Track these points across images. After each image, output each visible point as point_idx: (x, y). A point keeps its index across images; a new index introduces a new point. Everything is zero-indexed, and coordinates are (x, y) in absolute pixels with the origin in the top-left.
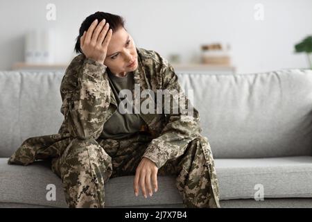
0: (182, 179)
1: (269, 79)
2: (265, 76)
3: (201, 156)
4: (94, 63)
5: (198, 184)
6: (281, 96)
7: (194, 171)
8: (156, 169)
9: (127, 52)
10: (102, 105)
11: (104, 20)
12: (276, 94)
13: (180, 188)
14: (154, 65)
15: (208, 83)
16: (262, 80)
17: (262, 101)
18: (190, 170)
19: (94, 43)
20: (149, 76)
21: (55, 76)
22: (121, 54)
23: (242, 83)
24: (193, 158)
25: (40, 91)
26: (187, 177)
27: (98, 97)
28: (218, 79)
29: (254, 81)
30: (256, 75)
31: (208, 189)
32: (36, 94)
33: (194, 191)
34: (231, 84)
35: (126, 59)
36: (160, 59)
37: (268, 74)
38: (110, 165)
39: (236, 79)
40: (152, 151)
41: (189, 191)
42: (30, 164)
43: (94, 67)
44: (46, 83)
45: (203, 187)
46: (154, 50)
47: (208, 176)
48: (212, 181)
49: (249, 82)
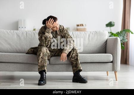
0: (71, 56)
1: (94, 33)
2: (93, 32)
3: (75, 51)
4: (49, 29)
5: (74, 58)
6: (97, 38)
7: (74, 54)
8: (66, 55)
9: (57, 26)
10: (49, 39)
11: (52, 19)
12: (96, 37)
13: (70, 59)
14: (62, 29)
15: (77, 34)
16: (92, 33)
17: (92, 39)
18: (73, 54)
19: (50, 25)
20: (61, 32)
21: (35, 32)
22: (56, 27)
23: (87, 34)
24: (73, 51)
25: (32, 36)
26: (72, 56)
27: (48, 37)
28: (80, 33)
29: (90, 34)
30: (91, 32)
31: (77, 59)
32: (31, 37)
33: (73, 59)
34: (84, 34)
35: (57, 28)
36: (64, 27)
37: (94, 32)
38: (50, 54)
39: (85, 33)
40: (65, 51)
41: (72, 59)
42: (31, 54)
43: (49, 30)
44: (33, 34)
45: (76, 58)
46: (62, 25)
47: (77, 56)
48: (78, 57)
49: (88, 34)
